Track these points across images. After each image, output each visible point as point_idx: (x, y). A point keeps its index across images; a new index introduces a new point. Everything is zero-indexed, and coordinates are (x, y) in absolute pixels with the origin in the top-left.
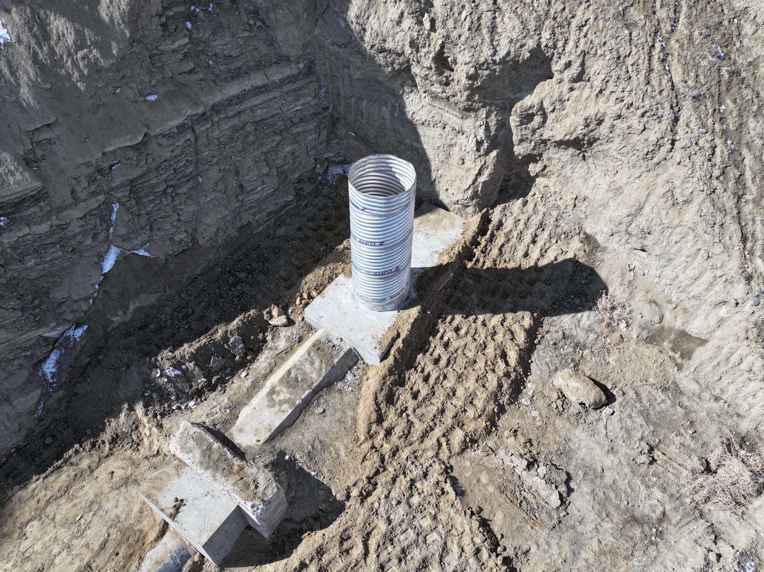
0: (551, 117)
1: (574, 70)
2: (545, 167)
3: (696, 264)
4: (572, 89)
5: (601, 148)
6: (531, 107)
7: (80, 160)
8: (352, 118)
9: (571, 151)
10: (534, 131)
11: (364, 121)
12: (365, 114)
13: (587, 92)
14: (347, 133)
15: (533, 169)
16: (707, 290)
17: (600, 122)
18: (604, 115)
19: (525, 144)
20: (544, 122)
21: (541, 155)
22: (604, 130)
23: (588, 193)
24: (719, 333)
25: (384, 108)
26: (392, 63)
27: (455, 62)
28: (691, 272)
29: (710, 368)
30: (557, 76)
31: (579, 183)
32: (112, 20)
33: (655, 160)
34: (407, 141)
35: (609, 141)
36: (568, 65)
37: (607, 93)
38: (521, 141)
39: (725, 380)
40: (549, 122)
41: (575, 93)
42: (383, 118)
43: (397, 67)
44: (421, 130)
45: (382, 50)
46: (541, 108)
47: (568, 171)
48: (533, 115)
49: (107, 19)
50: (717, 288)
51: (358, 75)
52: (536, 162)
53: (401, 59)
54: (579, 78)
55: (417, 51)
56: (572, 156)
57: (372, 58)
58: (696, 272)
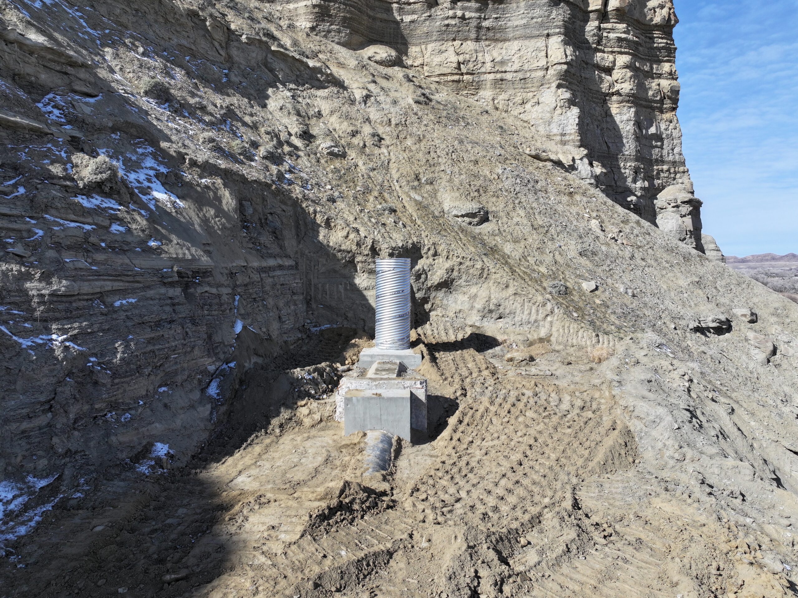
0: (429, 274)
1: (431, 252)
2: (433, 304)
3: (526, 307)
4: (434, 260)
5: (457, 284)
6: (419, 270)
7: (223, 265)
8: (320, 296)
9: (444, 290)
10: (423, 283)
11: (328, 297)
12: (328, 293)
13: (441, 260)
14: (317, 307)
15: (427, 307)
16: (537, 315)
17: (453, 270)
18: (453, 266)
19: (420, 292)
20: (427, 277)
21: (429, 297)
22: (455, 273)
23: (460, 308)
24: (554, 329)
25: (340, 286)
26: (345, 257)
27: (380, 250)
28: (526, 312)
29: (561, 338)
30: (425, 256)
31: (453, 305)
32: (229, 210)
33: (485, 276)
34: (357, 302)
35: (460, 278)
36: (429, 249)
37: (451, 256)
38: (419, 290)
39: (570, 340)
40: (429, 277)
41: (436, 261)
42: (340, 292)
43: (348, 259)
44: (365, 293)
45: (340, 251)
46: (424, 270)
47: (445, 302)
48: (421, 274)
49: (226, 209)
50: (540, 312)
51: (323, 270)
52: (427, 303)
53: (350, 255)
54: (435, 254)
55: (360, 247)
56: (445, 292)
57: (334, 255)
58: (529, 311)
